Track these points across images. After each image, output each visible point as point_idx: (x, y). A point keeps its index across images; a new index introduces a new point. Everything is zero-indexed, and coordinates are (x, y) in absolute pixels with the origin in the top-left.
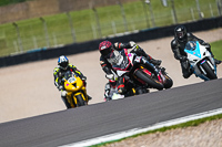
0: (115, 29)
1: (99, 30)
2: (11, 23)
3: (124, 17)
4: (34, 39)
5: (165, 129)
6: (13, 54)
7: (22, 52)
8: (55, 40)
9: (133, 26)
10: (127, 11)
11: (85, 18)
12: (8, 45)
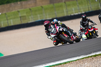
0: (74, 12)
1: (67, 12)
2: (28, 9)
3: (78, 6)
4: (38, 16)
5: (96, 55)
6: (29, 22)
7: (33, 21)
8: (48, 16)
9: (82, 10)
10: (79, 3)
11: (61, 6)
12: (27, 18)
